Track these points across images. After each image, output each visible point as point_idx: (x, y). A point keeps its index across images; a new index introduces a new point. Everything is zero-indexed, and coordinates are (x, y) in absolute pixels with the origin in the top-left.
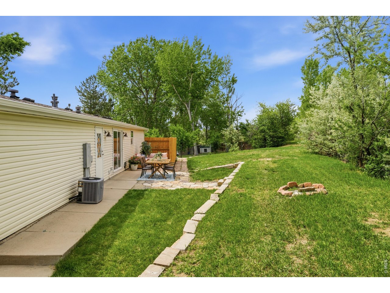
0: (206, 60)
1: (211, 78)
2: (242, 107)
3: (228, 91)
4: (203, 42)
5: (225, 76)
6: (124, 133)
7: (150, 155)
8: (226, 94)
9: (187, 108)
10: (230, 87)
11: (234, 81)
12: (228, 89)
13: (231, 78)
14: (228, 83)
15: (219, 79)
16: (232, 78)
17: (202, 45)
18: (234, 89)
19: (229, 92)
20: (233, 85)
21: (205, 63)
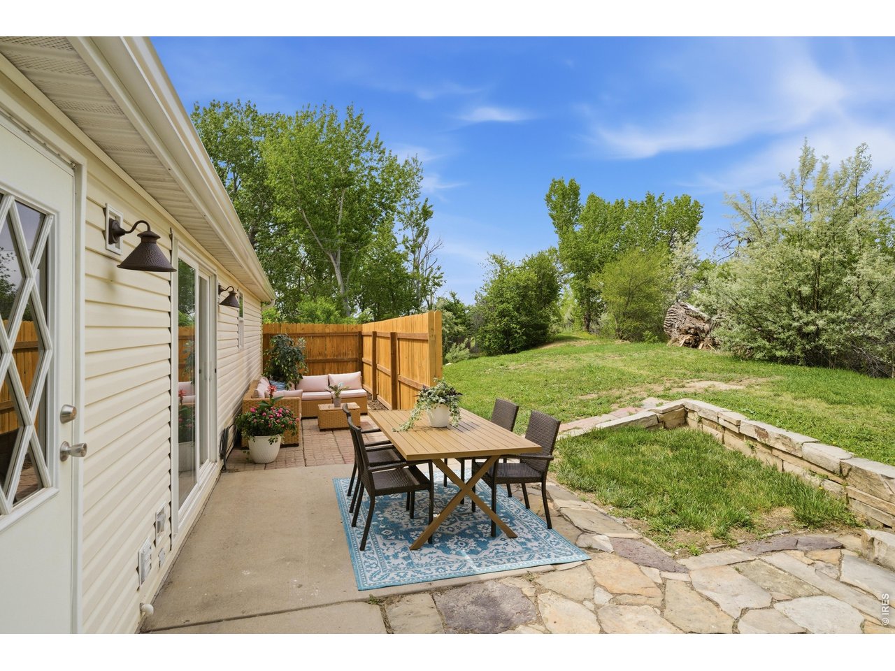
0: (373, 164)
1: (381, 204)
2: (439, 269)
3: (415, 233)
4: (366, 121)
5: (408, 201)
6: (221, 290)
7: (301, 381)
8: (411, 238)
9: (334, 265)
10: (418, 225)
11: (426, 214)
12: (415, 229)
13: (420, 207)
14: (415, 217)
15: (398, 206)
16: (424, 207)
17: (364, 127)
18: (427, 231)
19: (418, 236)
20: (425, 220)
21: (371, 168)
